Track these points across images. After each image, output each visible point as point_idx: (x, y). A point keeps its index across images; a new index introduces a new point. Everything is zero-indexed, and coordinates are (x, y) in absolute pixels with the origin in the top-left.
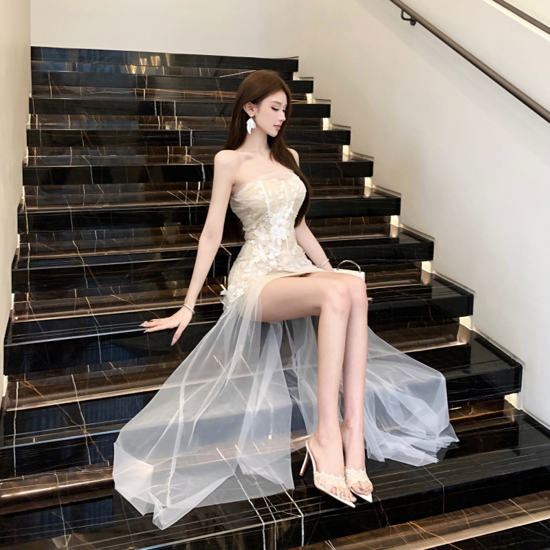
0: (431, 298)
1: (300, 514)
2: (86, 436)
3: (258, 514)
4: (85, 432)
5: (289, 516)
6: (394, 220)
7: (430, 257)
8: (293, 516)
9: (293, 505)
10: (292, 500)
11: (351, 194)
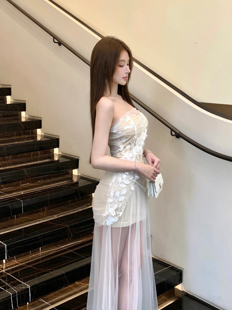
0: (78, 186)
6: (56, 151)
7: (77, 167)
10: (23, 283)
11: (29, 139)
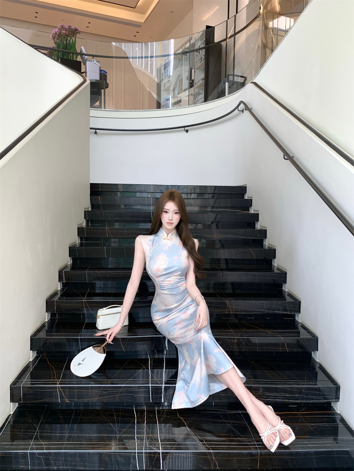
0: (299, 337)
1: (160, 450)
2: (57, 386)
3: (136, 445)
4: (58, 384)
5: (153, 450)
8: (155, 450)
9: (159, 444)
10: (160, 441)
